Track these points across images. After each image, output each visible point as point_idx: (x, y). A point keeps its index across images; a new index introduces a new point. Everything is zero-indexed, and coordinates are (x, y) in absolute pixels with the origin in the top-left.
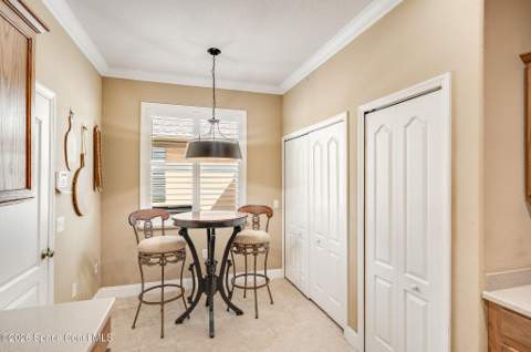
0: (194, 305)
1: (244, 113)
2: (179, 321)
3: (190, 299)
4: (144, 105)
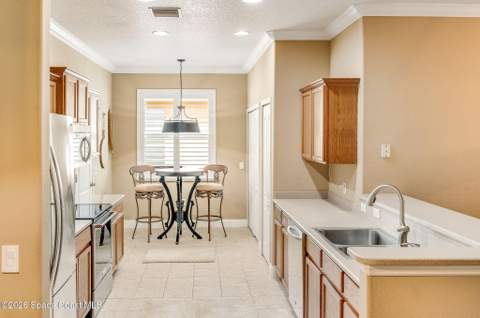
0: (169, 228)
1: (213, 92)
2: (160, 237)
3: (166, 224)
4: (139, 91)
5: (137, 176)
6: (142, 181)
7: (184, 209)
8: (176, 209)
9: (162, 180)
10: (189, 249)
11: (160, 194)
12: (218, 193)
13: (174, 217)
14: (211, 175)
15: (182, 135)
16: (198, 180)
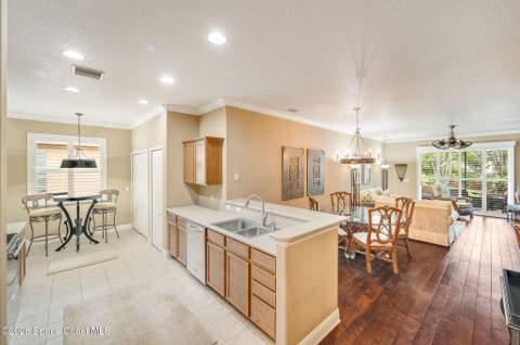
0: (68, 241)
1: (105, 140)
3: (65, 238)
5: (30, 204)
6: (36, 207)
7: (83, 224)
8: (74, 225)
9: (60, 205)
10: (89, 254)
11: (58, 216)
12: (113, 209)
13: (73, 231)
14: (105, 197)
15: (75, 169)
16: (95, 202)
